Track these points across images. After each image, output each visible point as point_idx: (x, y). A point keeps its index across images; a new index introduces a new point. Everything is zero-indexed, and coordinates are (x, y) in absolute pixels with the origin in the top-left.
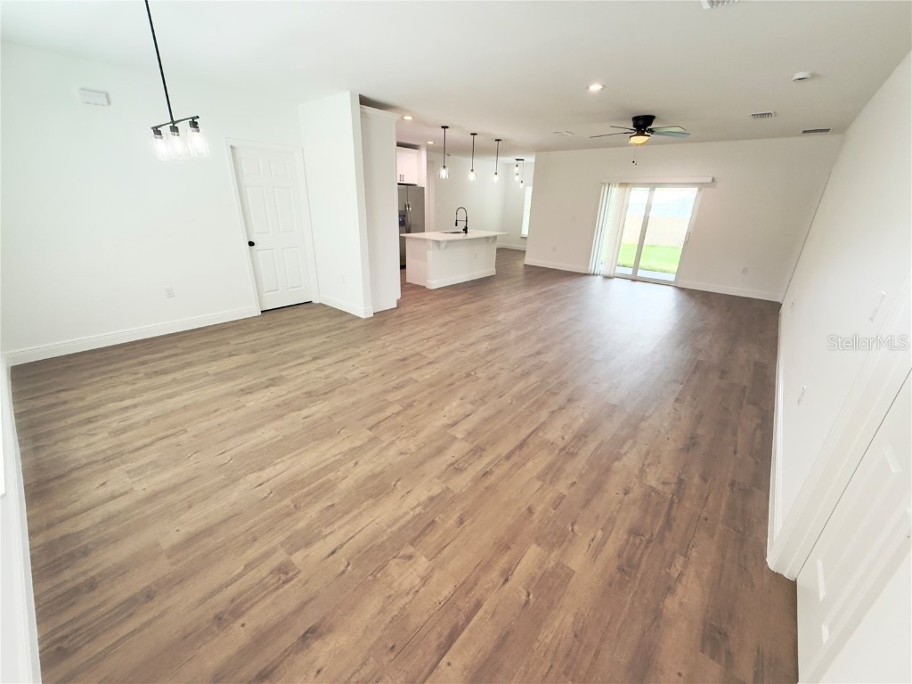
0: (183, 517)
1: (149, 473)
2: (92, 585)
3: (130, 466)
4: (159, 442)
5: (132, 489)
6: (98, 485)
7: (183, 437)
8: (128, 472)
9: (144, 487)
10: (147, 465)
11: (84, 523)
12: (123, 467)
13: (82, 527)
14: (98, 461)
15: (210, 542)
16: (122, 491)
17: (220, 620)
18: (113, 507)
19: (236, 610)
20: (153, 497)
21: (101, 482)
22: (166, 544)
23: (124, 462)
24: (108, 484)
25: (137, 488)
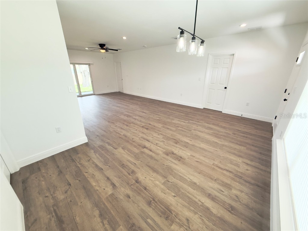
0: (239, 148)
1: (235, 162)
2: (261, 153)
3: (236, 168)
4: (223, 168)
5: (242, 162)
6: (249, 171)
7: (216, 163)
8: (239, 167)
9: (239, 160)
10: (233, 164)
11: (257, 164)
12: (239, 170)
13: (258, 164)
14: (243, 180)
15: (239, 143)
16: (244, 164)
17: (246, 137)
18: (249, 162)
19: (244, 136)
20: (240, 156)
21: (247, 171)
22: (245, 148)
23: (237, 171)
24: (246, 169)
25: (240, 161)
